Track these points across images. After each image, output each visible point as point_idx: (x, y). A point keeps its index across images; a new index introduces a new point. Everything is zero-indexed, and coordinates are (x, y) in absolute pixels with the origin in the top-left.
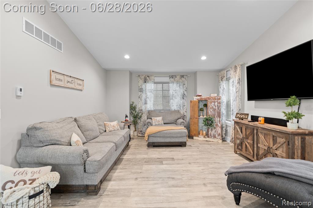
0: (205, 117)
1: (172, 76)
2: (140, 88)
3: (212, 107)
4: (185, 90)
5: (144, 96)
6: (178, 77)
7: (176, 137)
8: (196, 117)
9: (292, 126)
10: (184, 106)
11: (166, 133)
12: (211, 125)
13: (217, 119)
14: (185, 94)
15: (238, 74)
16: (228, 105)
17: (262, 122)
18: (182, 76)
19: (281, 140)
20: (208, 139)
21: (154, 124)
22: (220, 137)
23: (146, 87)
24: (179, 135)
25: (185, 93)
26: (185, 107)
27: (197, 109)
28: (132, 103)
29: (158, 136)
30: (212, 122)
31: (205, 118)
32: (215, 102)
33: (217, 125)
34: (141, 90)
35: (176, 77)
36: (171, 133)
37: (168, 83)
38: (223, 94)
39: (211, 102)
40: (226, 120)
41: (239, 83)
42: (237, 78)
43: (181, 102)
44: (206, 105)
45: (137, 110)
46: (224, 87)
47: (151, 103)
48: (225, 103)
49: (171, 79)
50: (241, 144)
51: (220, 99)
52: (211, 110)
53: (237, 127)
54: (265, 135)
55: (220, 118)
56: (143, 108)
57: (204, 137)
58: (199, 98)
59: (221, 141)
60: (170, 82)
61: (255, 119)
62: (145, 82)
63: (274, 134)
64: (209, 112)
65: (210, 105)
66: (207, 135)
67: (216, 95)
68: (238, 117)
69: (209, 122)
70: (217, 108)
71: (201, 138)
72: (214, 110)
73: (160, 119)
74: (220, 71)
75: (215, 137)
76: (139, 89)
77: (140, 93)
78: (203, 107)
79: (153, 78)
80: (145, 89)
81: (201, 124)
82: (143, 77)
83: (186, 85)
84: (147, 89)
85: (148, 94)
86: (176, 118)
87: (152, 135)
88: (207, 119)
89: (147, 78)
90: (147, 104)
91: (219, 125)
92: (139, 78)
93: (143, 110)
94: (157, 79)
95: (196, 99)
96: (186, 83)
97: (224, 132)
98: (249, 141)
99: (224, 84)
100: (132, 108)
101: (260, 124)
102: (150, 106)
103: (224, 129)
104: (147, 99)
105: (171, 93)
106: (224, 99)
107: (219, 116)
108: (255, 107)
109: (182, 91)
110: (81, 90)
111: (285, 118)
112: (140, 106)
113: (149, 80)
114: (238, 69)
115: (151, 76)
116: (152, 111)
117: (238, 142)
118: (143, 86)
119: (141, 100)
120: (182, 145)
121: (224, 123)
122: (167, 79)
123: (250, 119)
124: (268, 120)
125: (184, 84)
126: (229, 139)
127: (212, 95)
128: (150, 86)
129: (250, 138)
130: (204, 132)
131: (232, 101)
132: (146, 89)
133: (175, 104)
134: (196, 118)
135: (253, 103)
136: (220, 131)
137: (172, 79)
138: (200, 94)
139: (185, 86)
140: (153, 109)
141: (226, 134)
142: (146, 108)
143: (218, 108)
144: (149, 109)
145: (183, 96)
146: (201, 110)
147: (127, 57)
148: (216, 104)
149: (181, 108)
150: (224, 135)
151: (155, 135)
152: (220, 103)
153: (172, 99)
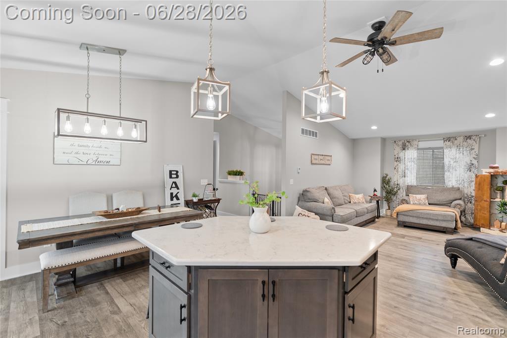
1: (449, 139)
2: (396, 156)
4: (474, 158)
5: (401, 166)
6: (460, 139)
11: (421, 213)
14: (473, 164)
18: (469, 137)
21: (411, 203)
23: (405, 155)
25: (475, 162)
26: (473, 183)
27: (487, 188)
28: (385, 175)
29: (411, 215)
31: (501, 202)
34: (398, 159)
35: (456, 139)
36: (428, 214)
37: (441, 148)
43: (466, 176)
45: (392, 183)
47: (412, 176)
56: (401, 182)
57: (502, 231)
58: (492, 170)
60: (445, 147)
62: (404, 149)
71: (494, 231)
73: (423, 197)
76: (395, 159)
77: (396, 163)
78: (501, 185)
79: (415, 143)
80: (403, 158)
82: (400, 143)
83: (476, 150)
85: (409, 164)
86: (452, 198)
87: (402, 213)
88: (506, 204)
89: (407, 143)
90: (406, 177)
92: (395, 145)
93: (401, 185)
94: (422, 145)
95: (486, 172)
96: (476, 147)
100: (385, 181)
102: (411, 179)
104: (406, 171)
105: (447, 163)
109: (467, 159)
110: (330, 165)
112: (396, 179)
113: (409, 146)
115: (413, 140)
116: (412, 186)
118: (401, 155)
119: (397, 171)
120: (447, 231)
122: (440, 143)
125: (472, 149)
128: (411, 154)
132: (405, 158)
133: (455, 178)
134: (486, 201)
137: (448, 143)
138: (496, 165)
139: (473, 151)
140: (415, 184)
142: (404, 182)
144: (410, 184)
145: (470, 168)
146: (498, 189)
147: (374, 128)
149: (466, 185)
153: (449, 171)
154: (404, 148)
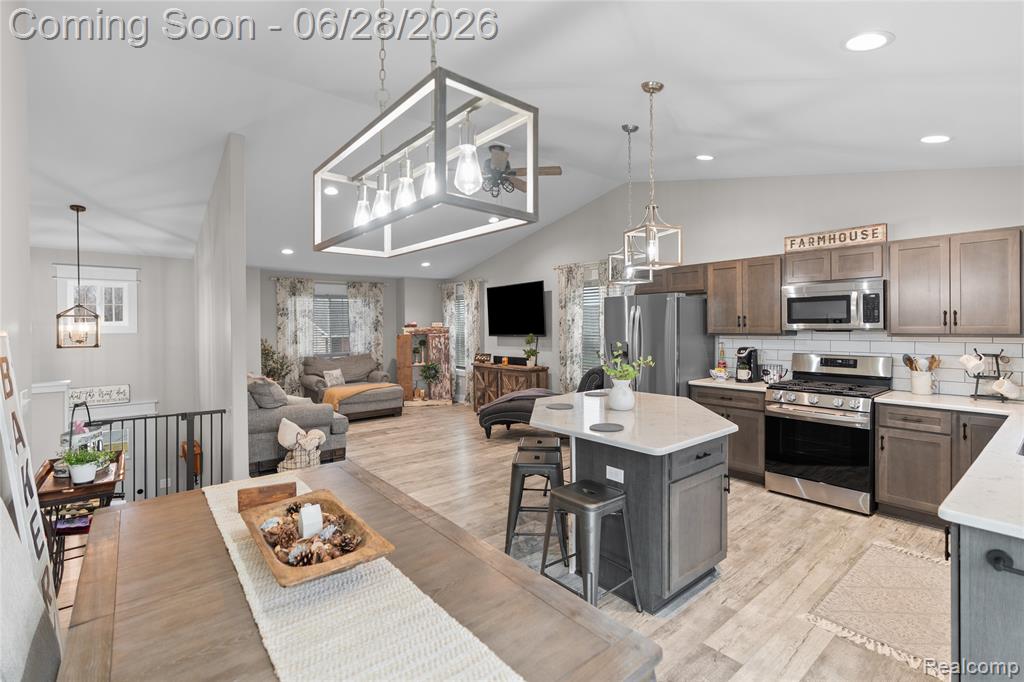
0: (423, 363)
1: (354, 284)
2: (281, 307)
3: (436, 346)
4: (380, 313)
5: (290, 325)
6: (366, 286)
7: (386, 400)
8: (407, 364)
9: (530, 364)
10: (378, 344)
11: (370, 395)
12: (435, 377)
13: (444, 367)
14: (379, 321)
15: (475, 294)
16: (460, 342)
17: (506, 363)
18: (375, 285)
19: (522, 379)
20: (429, 402)
22: (449, 396)
23: (295, 305)
24: (391, 396)
25: (380, 318)
26: (380, 347)
27: (409, 351)
30: (437, 372)
31: (424, 366)
32: (439, 337)
33: (444, 376)
34: (282, 312)
35: (361, 286)
36: (377, 394)
37: (346, 297)
38: (451, 322)
39: (434, 338)
40: (458, 367)
41: (476, 308)
42: (474, 300)
43: (373, 336)
44: (424, 343)
45: (276, 357)
46: (454, 311)
47: (308, 340)
48: (455, 338)
49: (351, 289)
50: (484, 395)
51: (448, 332)
52: (434, 351)
53: (477, 373)
54: (509, 377)
55: (448, 363)
56: (290, 352)
57: (423, 400)
58: (412, 329)
59: (450, 403)
60: (349, 296)
61: (498, 360)
62: (294, 294)
63: (516, 374)
64: (432, 355)
65: (433, 342)
66: (429, 396)
67: (441, 324)
68: (478, 360)
69: (431, 373)
70: (443, 347)
71: (418, 402)
72: (439, 350)
73: (337, 372)
74: (444, 281)
75: (441, 397)
76: (278, 310)
77: (280, 319)
78: (418, 346)
79: (310, 285)
80: (293, 309)
81: (416, 376)
82: (288, 282)
83: (382, 302)
84: (298, 309)
85: (300, 320)
86: (368, 368)
87: (345, 402)
88: (429, 368)
89: (299, 285)
90: (298, 344)
91: (448, 375)
92: (278, 285)
93: (290, 357)
94: (321, 289)
95: (406, 331)
96: (381, 298)
97: (454, 388)
98: (492, 389)
99: (451, 306)
100: (266, 354)
101: (505, 365)
102: (305, 347)
103: (454, 382)
104: (298, 333)
105: (352, 319)
106: (453, 332)
107: (447, 360)
108: (499, 345)
109: (373, 314)
111: (525, 356)
112: (282, 348)
113: (302, 290)
114: (476, 288)
115: (307, 280)
116: (314, 358)
117: (479, 394)
118: (290, 303)
119: (283, 334)
120: (395, 413)
121: (453, 372)
122: (341, 289)
123: (492, 361)
124: (513, 361)
125: (378, 301)
126: (462, 398)
127: (434, 324)
128: (304, 303)
129: (494, 384)
130: (423, 391)
131: (466, 336)
132: (295, 310)
133: (360, 341)
134: (409, 367)
135: (495, 338)
136: (448, 386)
137: (353, 290)
138: (415, 323)
139: (379, 304)
140: (311, 355)
141: (457, 391)
142: (296, 352)
143: (446, 348)
145: (376, 326)
146: (416, 351)
147: (287, 252)
148: (442, 339)
149: (373, 349)
150: (454, 393)
151: (351, 401)
152: (448, 339)
153: (354, 331)
154: (294, 292)
